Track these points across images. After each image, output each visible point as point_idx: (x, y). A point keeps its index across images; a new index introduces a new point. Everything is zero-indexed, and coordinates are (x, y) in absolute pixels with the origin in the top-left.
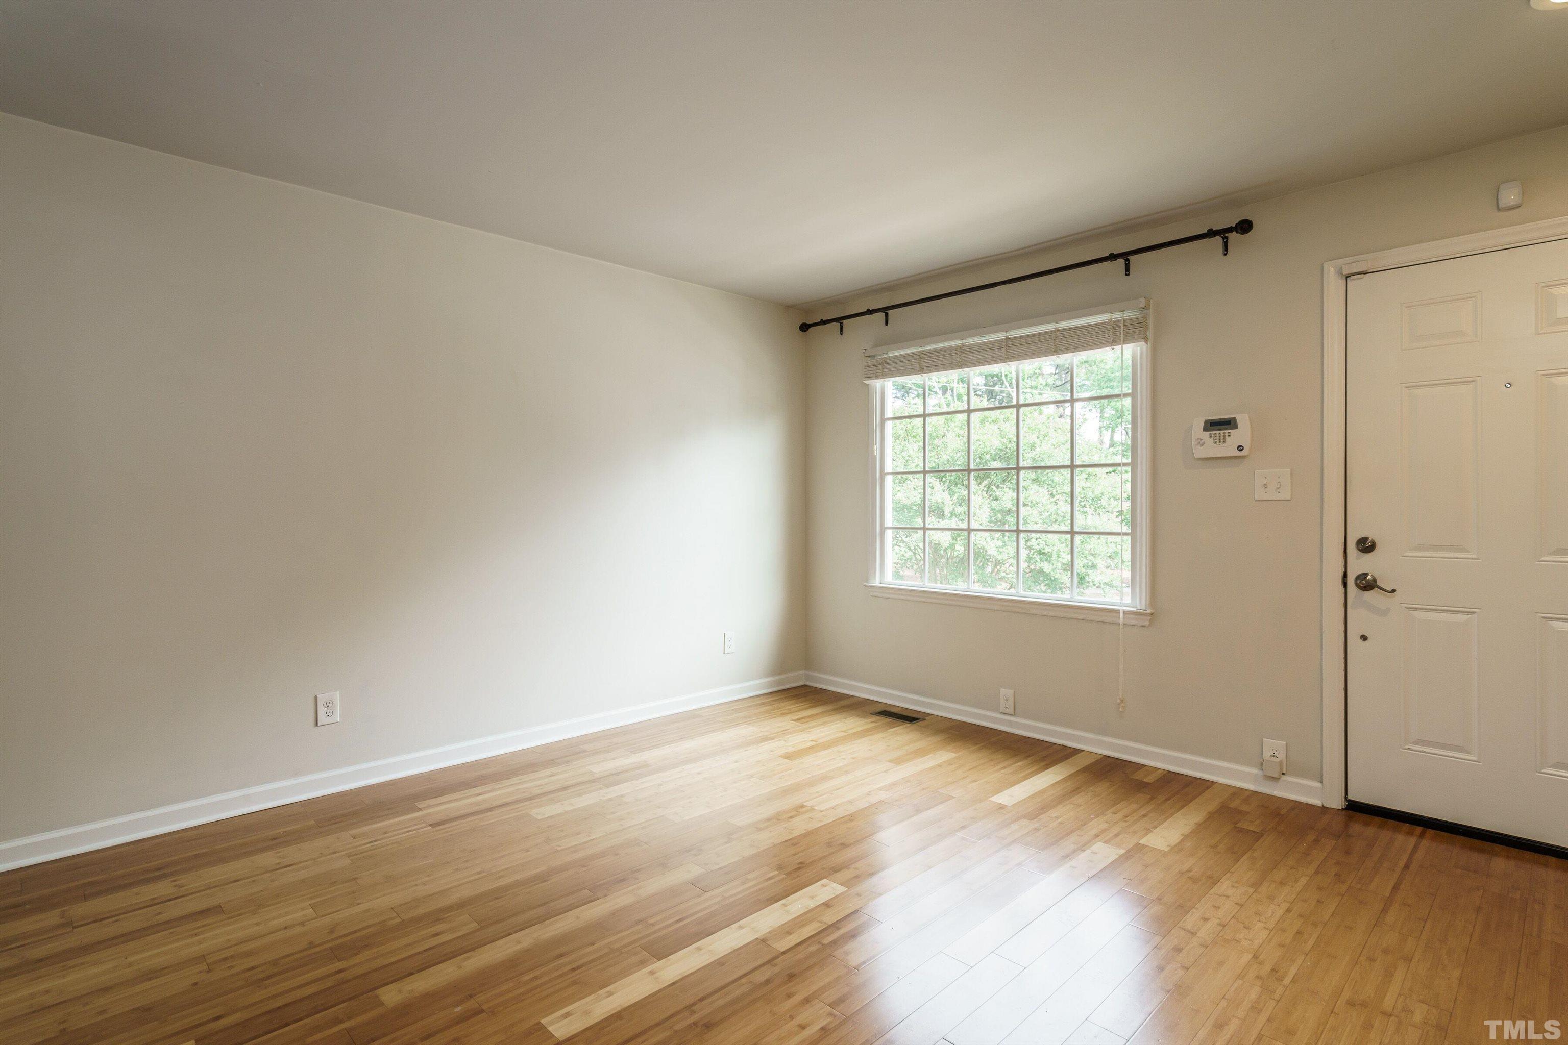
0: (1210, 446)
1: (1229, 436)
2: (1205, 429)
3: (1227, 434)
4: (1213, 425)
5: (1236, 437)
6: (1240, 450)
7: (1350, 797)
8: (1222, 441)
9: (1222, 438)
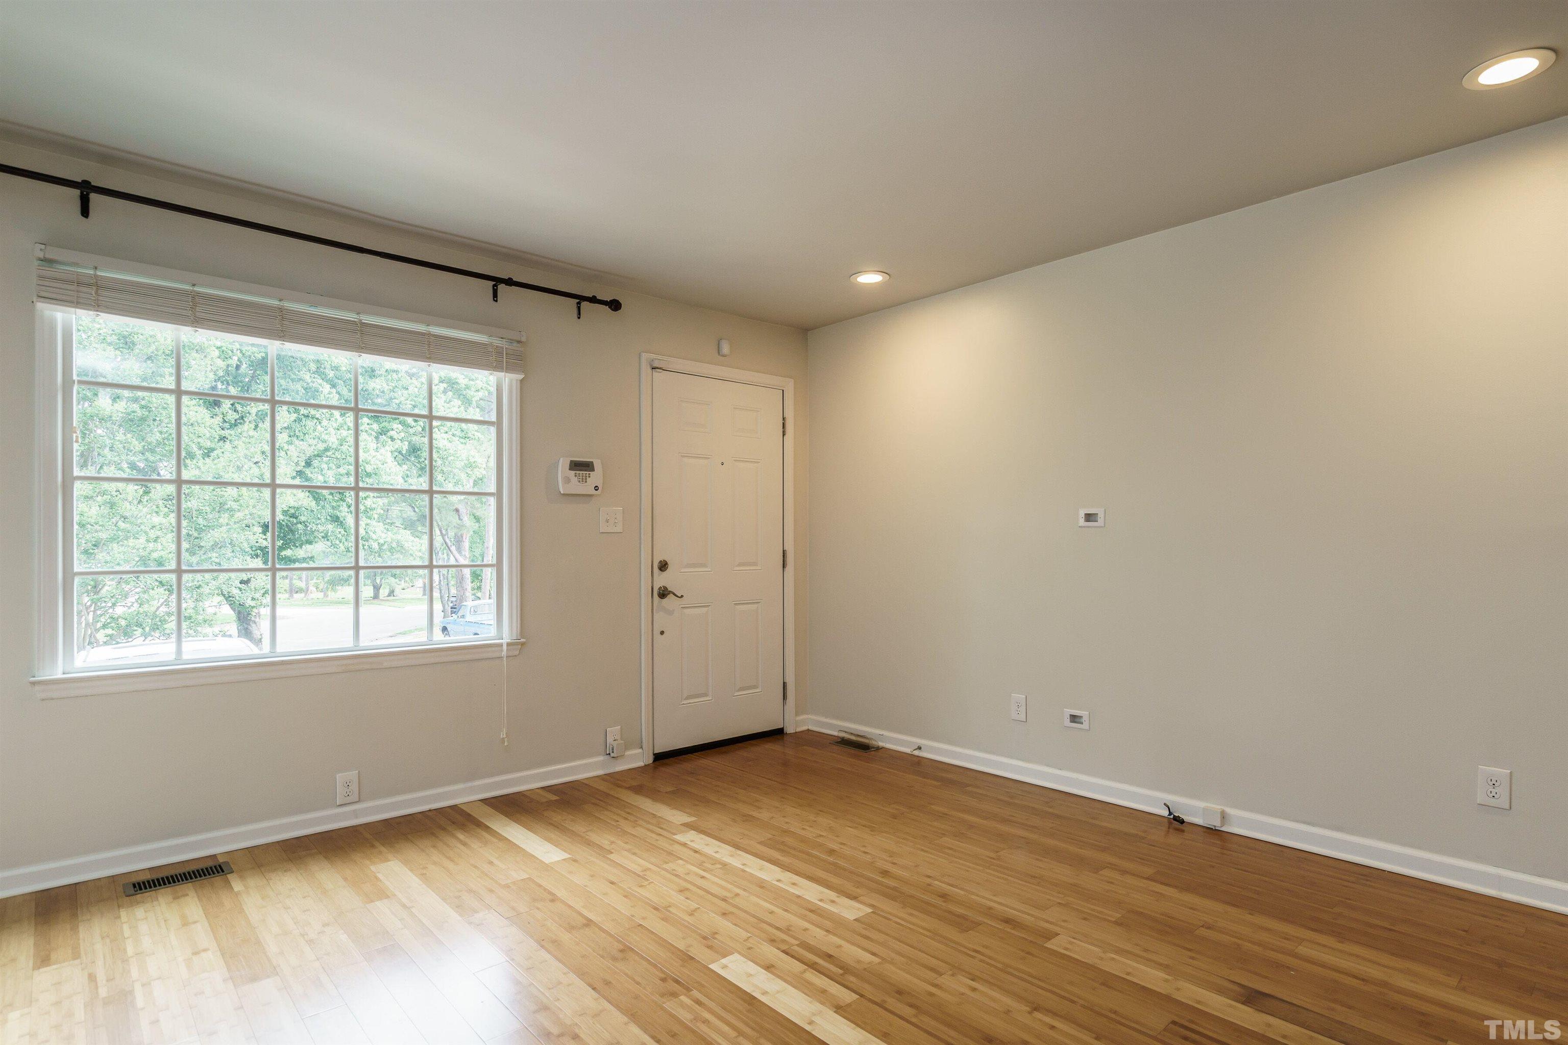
0: (573, 484)
1: (589, 477)
2: (571, 469)
3: (587, 475)
4: (577, 466)
5: (595, 478)
6: (596, 490)
7: (655, 752)
8: (584, 480)
9: (584, 478)
